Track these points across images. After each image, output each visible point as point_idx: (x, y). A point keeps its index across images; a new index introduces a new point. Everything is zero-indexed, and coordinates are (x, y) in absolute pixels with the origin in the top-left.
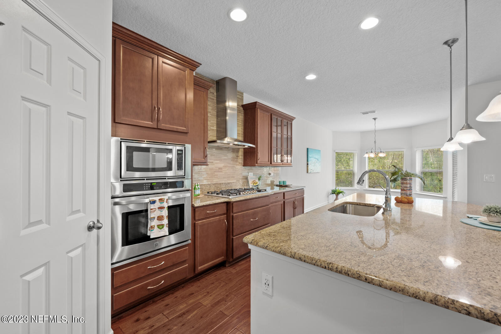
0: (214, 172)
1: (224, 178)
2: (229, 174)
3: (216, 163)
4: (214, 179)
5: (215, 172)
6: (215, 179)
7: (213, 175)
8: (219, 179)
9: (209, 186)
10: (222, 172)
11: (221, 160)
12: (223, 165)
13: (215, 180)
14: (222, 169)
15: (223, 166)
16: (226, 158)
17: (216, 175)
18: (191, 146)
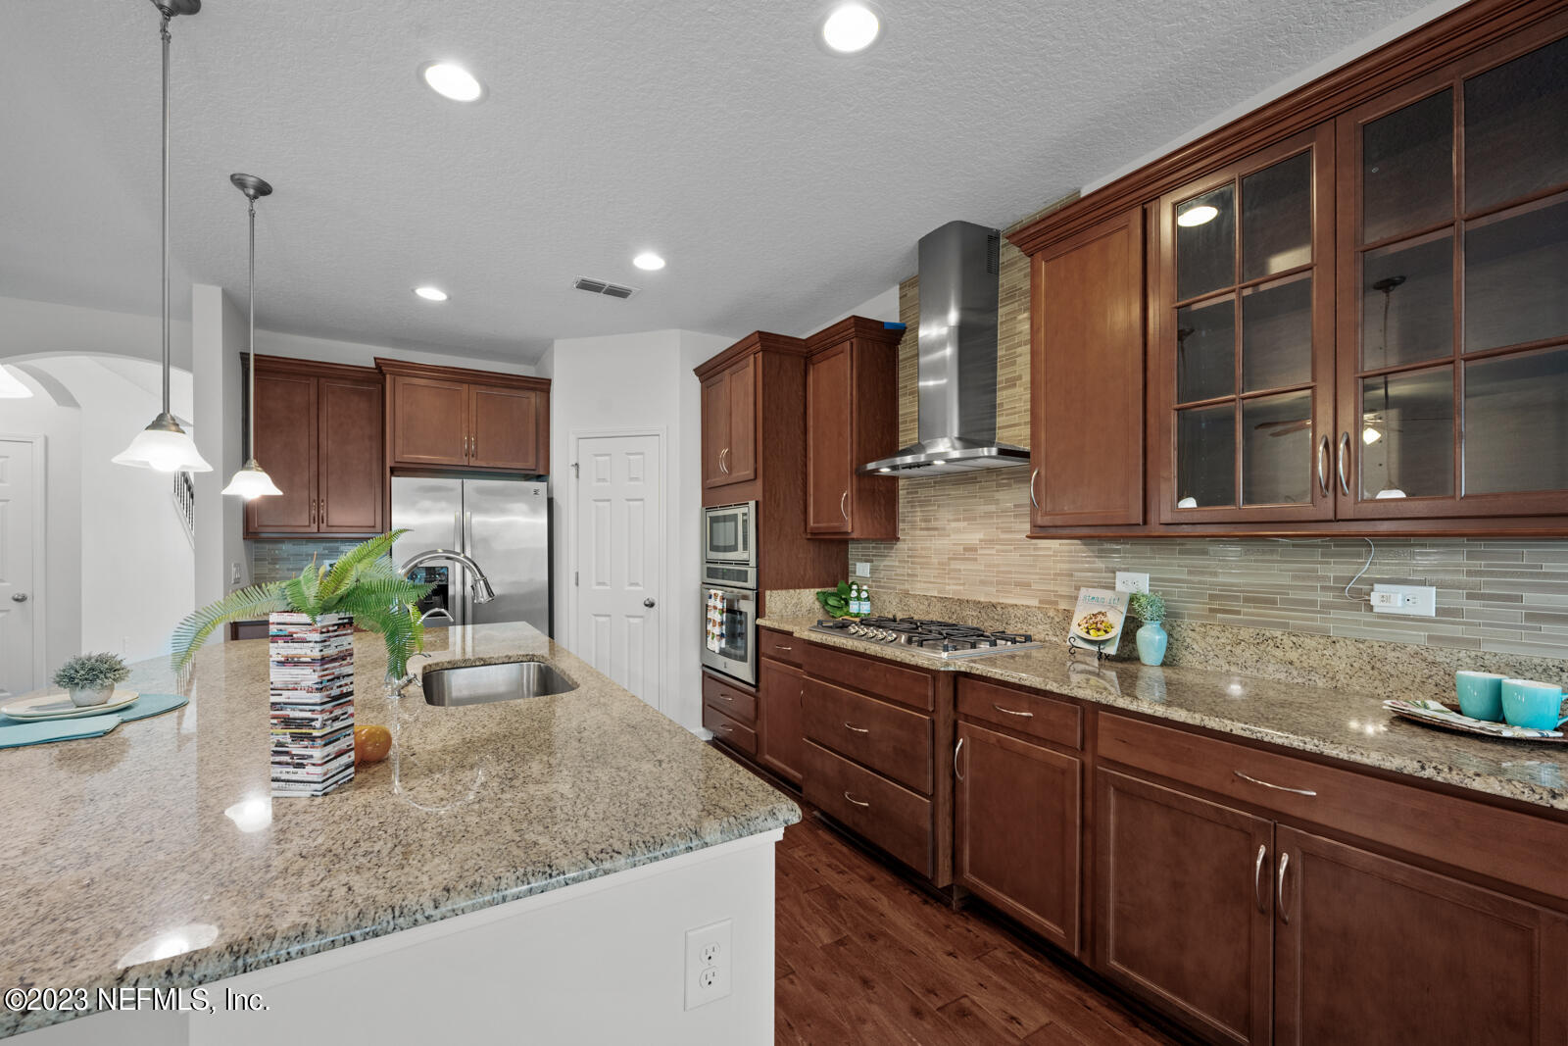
0: (949, 559)
1: (983, 583)
2: (1003, 572)
3: (958, 531)
4: (949, 585)
5: (952, 562)
6: (951, 582)
7: (944, 569)
8: (964, 584)
9: (926, 603)
10: (976, 560)
11: (975, 519)
12: (982, 537)
13: (951, 587)
14: (976, 550)
15: (981, 541)
16: (993, 508)
17: (955, 570)
18: (757, 503)
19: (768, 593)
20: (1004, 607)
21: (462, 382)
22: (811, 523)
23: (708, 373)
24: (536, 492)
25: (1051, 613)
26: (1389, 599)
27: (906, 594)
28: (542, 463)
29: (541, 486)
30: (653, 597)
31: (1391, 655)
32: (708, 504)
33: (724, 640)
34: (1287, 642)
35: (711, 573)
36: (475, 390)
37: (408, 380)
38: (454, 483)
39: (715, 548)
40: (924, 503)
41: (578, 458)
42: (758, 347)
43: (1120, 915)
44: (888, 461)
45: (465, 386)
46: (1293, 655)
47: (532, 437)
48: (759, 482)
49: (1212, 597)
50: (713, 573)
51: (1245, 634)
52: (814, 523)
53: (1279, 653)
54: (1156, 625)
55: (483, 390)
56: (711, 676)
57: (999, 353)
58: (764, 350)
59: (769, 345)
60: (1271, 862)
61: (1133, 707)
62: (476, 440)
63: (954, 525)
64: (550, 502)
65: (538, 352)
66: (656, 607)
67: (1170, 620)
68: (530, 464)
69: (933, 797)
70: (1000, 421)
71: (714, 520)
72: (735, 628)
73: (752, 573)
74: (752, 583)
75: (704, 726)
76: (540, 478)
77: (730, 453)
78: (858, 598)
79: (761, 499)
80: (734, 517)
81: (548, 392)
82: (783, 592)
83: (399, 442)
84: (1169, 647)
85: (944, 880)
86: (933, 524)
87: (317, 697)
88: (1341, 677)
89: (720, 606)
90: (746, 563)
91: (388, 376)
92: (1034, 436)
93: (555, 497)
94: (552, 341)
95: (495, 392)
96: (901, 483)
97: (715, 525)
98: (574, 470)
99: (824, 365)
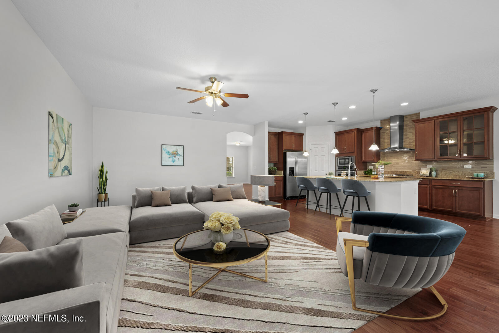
14: (399, 163)
18: (355, 156)
19: (357, 171)
20: (405, 171)
21: (292, 135)
25: (415, 172)
26: (466, 167)
31: (466, 173)
32: (338, 157)
34: (453, 173)
36: (294, 136)
38: (295, 153)
41: (311, 148)
42: (356, 130)
43: (435, 202)
46: (454, 174)
47: (301, 144)
48: (356, 153)
49: (442, 168)
51: (447, 172)
52: (364, 159)
53: (452, 174)
54: (435, 171)
57: (404, 134)
60: (455, 191)
61: (437, 178)
62: (294, 145)
63: (394, 159)
67: (436, 171)
68: (301, 149)
70: (404, 144)
71: (340, 159)
77: (347, 148)
78: (374, 172)
81: (303, 136)
83: (285, 146)
84: (436, 175)
88: (460, 176)
91: (283, 134)
92: (416, 147)
96: (381, 153)
98: (310, 150)
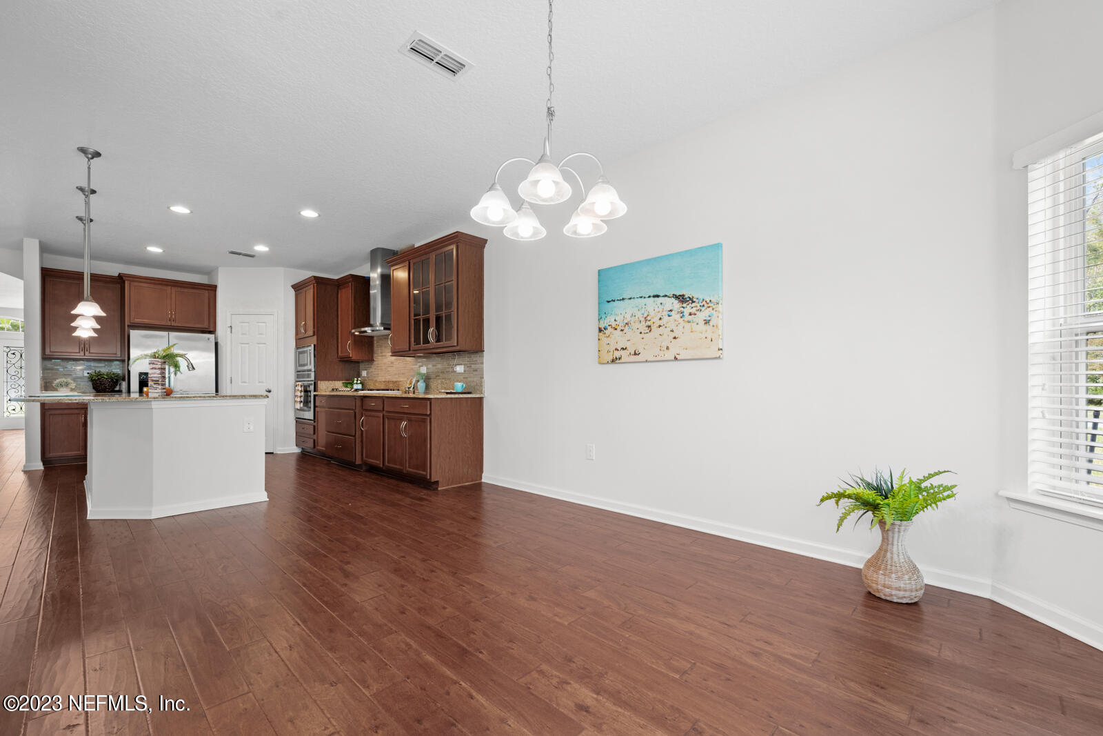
18: (314, 345)
19: (319, 382)
21: (167, 285)
22: (340, 354)
23: (298, 288)
24: (209, 339)
26: (458, 369)
27: (376, 381)
28: (212, 325)
29: (212, 336)
30: (270, 388)
32: (297, 347)
33: (302, 404)
34: (445, 383)
35: (298, 376)
36: (174, 289)
37: (136, 284)
38: (165, 334)
39: (300, 365)
40: (381, 346)
41: (231, 323)
42: (314, 281)
44: (359, 330)
45: (170, 287)
47: (206, 313)
48: (315, 337)
49: (436, 372)
50: (300, 375)
51: (439, 381)
52: (342, 354)
54: (422, 380)
55: (179, 289)
56: (299, 421)
58: (317, 283)
59: (319, 282)
62: (175, 314)
64: (216, 344)
65: (210, 272)
66: (272, 393)
68: (205, 325)
69: (355, 436)
71: (300, 353)
72: (307, 399)
73: (313, 374)
74: (313, 378)
75: (297, 445)
76: (210, 332)
77: (305, 324)
78: (357, 383)
79: (316, 343)
80: (307, 351)
81: (215, 291)
82: (327, 382)
83: (133, 314)
85: (358, 462)
86: (384, 354)
87: (160, 376)
89: (300, 389)
90: (310, 370)
91: (126, 282)
93: (219, 341)
94: (218, 268)
95: (186, 290)
96: (375, 338)
97: (301, 355)
98: (229, 329)
99: (343, 290)
